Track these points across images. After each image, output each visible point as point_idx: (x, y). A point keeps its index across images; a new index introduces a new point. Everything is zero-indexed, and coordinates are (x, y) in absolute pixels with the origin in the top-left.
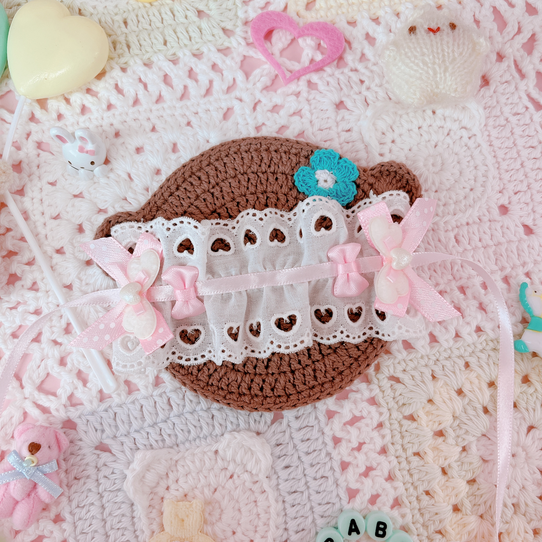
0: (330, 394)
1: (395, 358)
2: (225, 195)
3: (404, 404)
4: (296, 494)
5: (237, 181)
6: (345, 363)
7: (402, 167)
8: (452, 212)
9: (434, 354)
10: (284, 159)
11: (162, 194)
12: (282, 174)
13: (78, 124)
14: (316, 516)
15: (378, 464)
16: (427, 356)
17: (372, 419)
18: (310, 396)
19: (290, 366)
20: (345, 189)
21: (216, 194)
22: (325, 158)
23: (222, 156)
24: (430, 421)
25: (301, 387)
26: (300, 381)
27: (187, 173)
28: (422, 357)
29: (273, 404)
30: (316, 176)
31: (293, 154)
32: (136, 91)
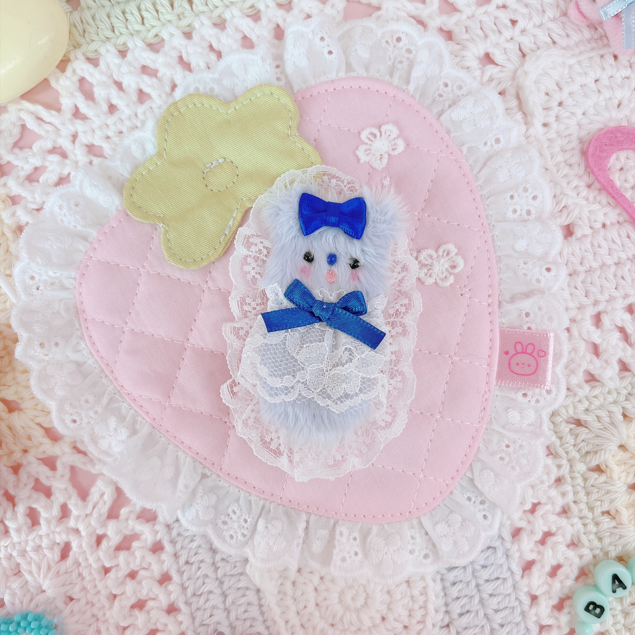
1: (575, 395)
3: (588, 453)
4: (457, 570)
9: (625, 387)
13: (136, 116)
14: (485, 596)
15: (558, 529)
16: (616, 390)
17: (547, 474)
24: (623, 472)
28: (609, 393)
32: (207, 64)
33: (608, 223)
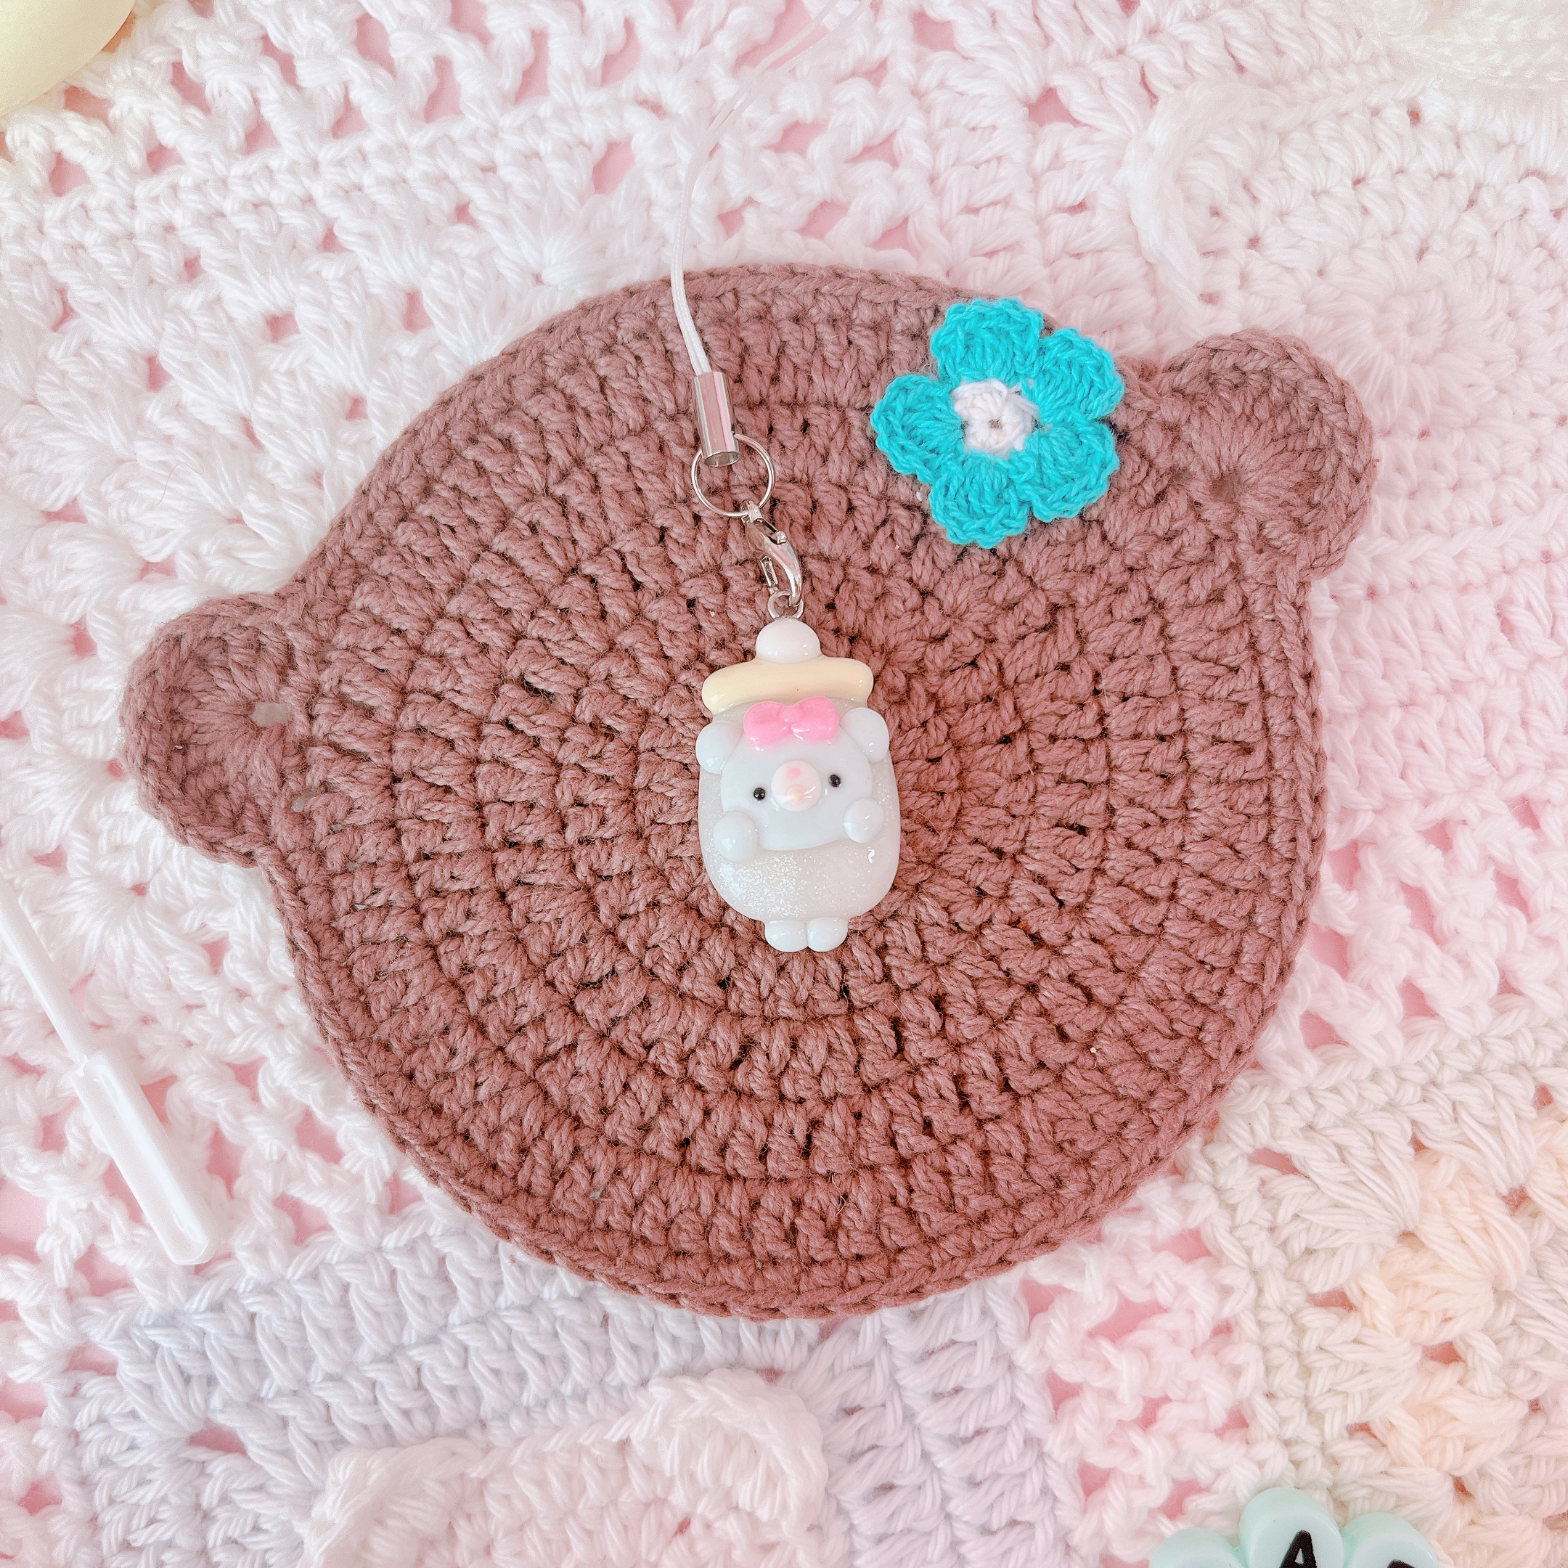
0: (1046, 1243)
1: (1277, 1083)
2: (611, 504)
3: (1309, 1253)
5: (653, 447)
6: (1099, 1121)
7: (1292, 351)
8: (1487, 515)
9: (1420, 1064)
10: (830, 349)
11: (370, 516)
12: (827, 405)
16: (1396, 1070)
17: (1191, 1312)
18: (970, 1253)
19: (893, 1143)
20: (1070, 449)
21: (575, 500)
22: (987, 336)
23: (588, 351)
24: (1409, 1309)
25: (937, 1221)
26: (934, 1199)
27: (460, 427)
28: (1375, 1077)
29: (836, 1291)
30: (958, 407)
31: (863, 325)
32: (253, 91)
33: (1384, 584)
